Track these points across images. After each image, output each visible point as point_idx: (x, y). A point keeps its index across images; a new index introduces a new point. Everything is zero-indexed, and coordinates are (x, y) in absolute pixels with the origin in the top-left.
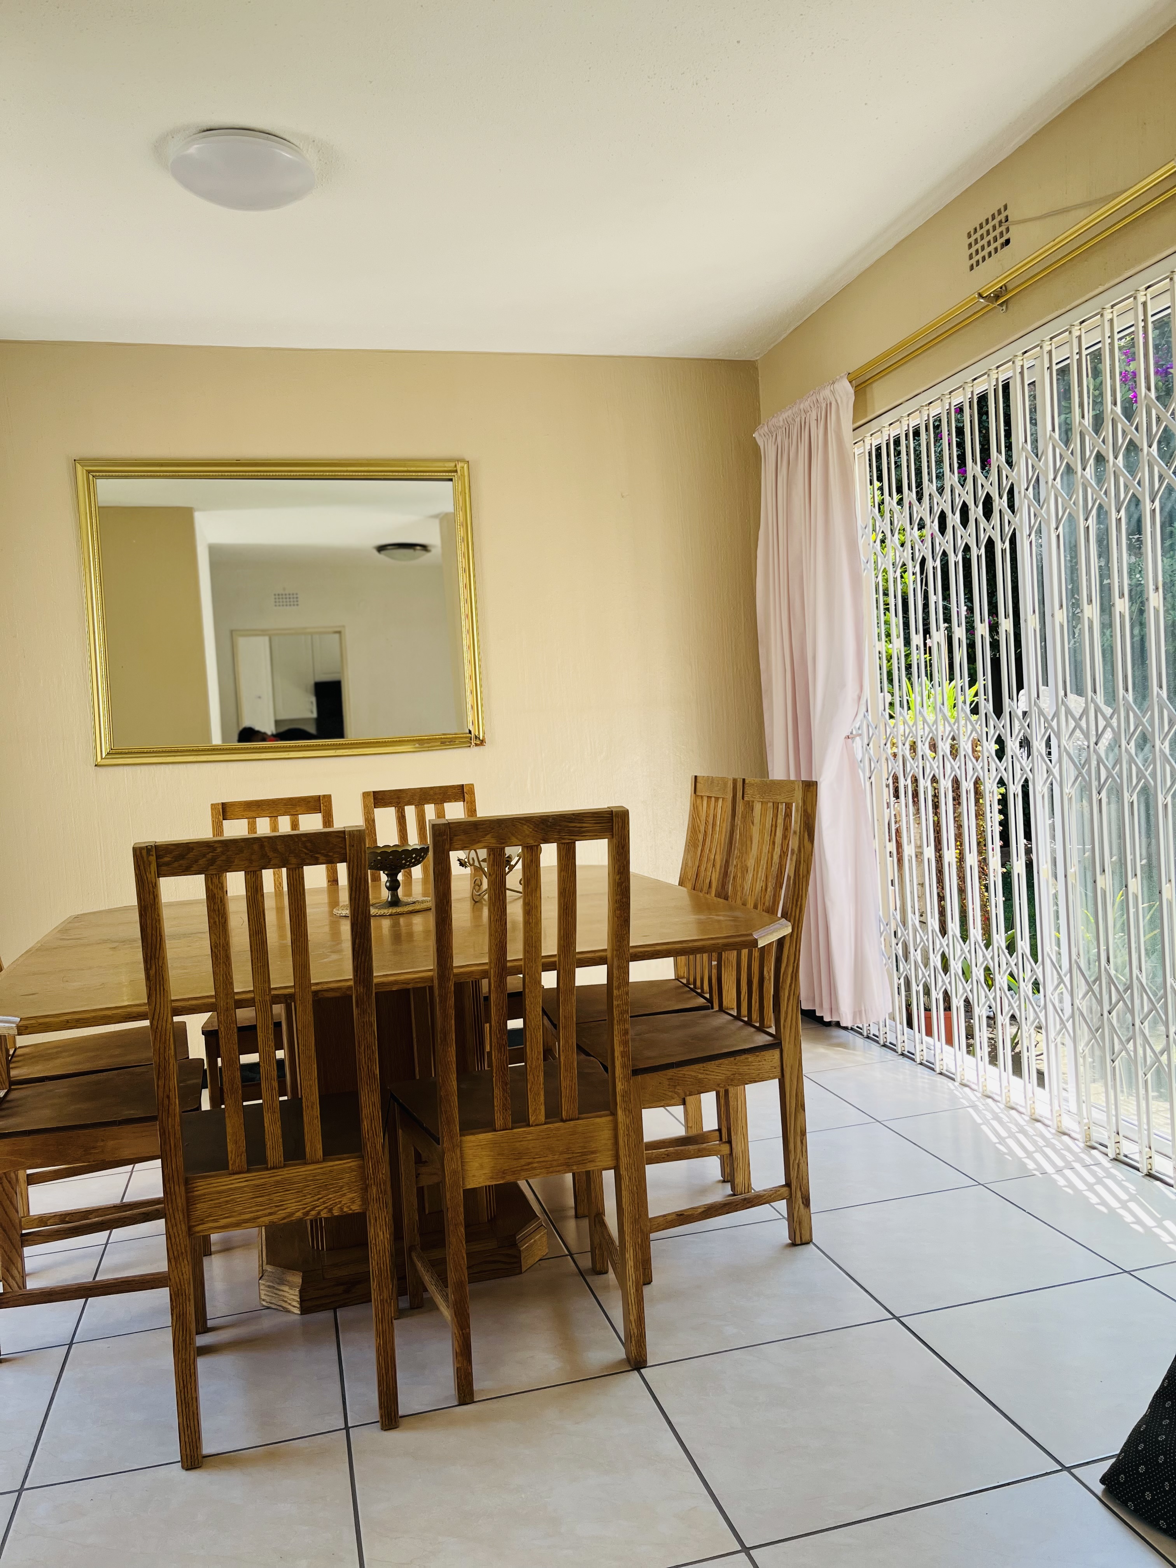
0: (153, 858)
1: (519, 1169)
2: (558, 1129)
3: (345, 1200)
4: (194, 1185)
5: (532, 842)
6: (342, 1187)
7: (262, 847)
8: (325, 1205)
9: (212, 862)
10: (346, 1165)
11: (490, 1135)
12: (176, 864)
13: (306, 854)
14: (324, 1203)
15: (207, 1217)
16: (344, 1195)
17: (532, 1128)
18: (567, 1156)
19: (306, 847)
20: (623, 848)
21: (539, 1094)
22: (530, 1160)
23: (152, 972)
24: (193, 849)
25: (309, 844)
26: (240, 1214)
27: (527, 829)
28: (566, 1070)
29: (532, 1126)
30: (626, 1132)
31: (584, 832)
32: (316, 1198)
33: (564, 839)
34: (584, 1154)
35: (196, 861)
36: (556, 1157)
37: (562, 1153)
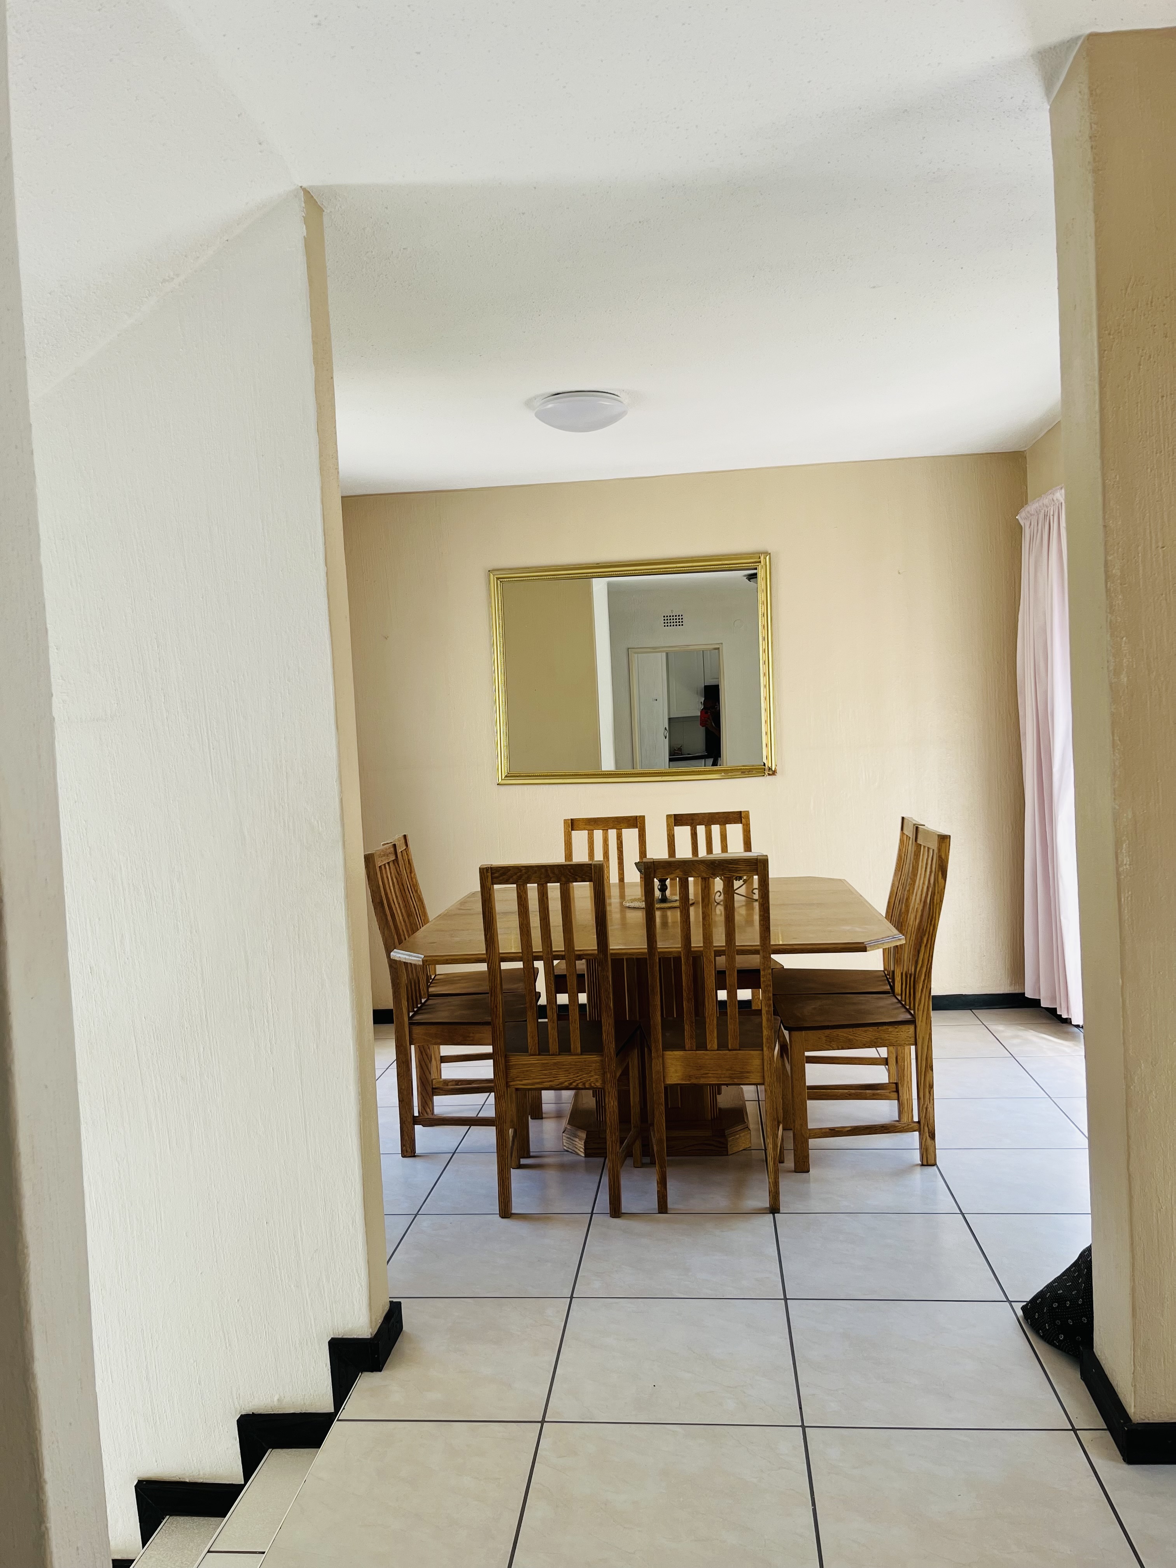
0: (489, 874)
1: (700, 1076)
2: (725, 1055)
3: (592, 1079)
4: (510, 1059)
5: (705, 875)
6: (591, 1071)
7: (546, 871)
8: (581, 1081)
9: (520, 877)
10: (594, 1058)
11: (681, 1053)
12: (501, 878)
13: (570, 876)
14: (581, 1079)
15: (516, 1078)
16: (592, 1076)
17: (708, 1052)
18: (730, 1072)
19: (570, 872)
20: (764, 882)
21: (714, 1031)
22: (708, 1072)
23: (488, 937)
24: (510, 870)
25: (572, 870)
26: (534, 1079)
27: (702, 868)
28: (731, 1019)
29: (709, 1050)
30: (769, 1062)
31: (739, 871)
32: (576, 1075)
33: (726, 874)
34: (742, 1073)
35: (512, 877)
36: (724, 1072)
37: (727, 1070)
